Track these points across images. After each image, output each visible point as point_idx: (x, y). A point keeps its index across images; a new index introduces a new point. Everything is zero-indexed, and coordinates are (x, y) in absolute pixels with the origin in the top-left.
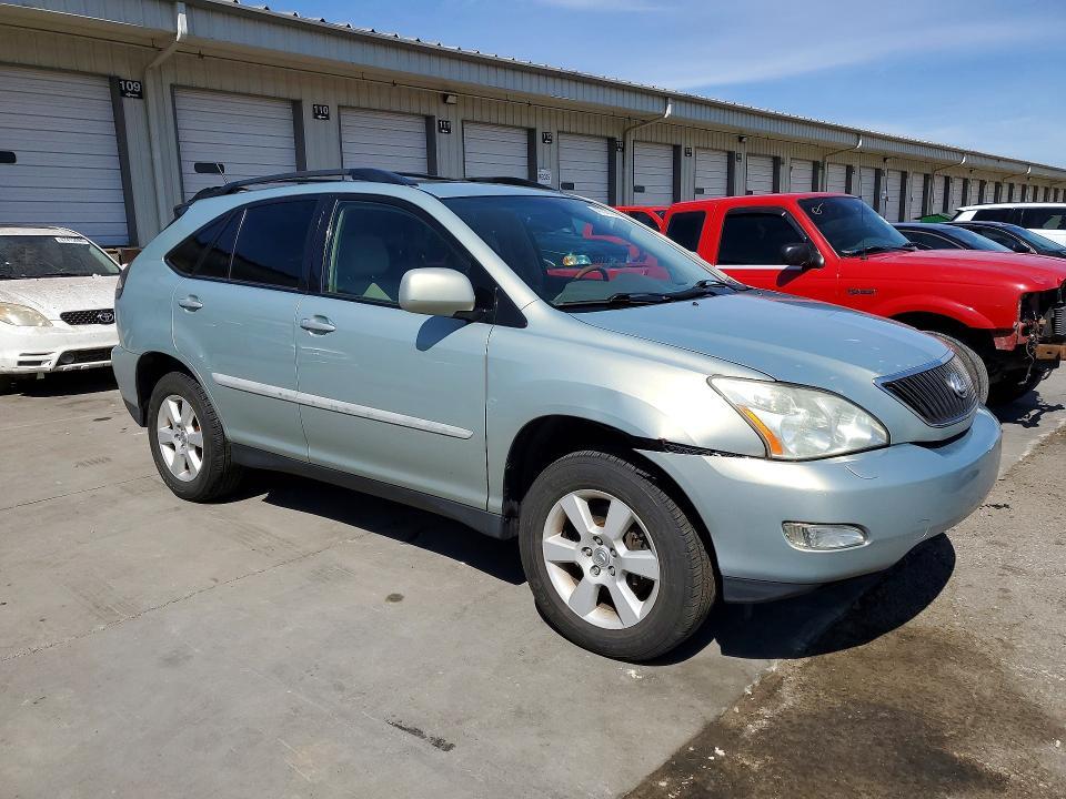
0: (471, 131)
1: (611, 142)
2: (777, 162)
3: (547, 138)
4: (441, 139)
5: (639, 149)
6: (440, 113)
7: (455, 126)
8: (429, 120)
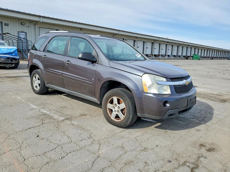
0: (138, 41)
1: (152, 43)
2: (172, 46)
3: (146, 42)
4: (135, 42)
5: (156, 44)
6: (136, 40)
7: (137, 41)
8: (134, 40)
